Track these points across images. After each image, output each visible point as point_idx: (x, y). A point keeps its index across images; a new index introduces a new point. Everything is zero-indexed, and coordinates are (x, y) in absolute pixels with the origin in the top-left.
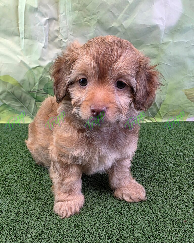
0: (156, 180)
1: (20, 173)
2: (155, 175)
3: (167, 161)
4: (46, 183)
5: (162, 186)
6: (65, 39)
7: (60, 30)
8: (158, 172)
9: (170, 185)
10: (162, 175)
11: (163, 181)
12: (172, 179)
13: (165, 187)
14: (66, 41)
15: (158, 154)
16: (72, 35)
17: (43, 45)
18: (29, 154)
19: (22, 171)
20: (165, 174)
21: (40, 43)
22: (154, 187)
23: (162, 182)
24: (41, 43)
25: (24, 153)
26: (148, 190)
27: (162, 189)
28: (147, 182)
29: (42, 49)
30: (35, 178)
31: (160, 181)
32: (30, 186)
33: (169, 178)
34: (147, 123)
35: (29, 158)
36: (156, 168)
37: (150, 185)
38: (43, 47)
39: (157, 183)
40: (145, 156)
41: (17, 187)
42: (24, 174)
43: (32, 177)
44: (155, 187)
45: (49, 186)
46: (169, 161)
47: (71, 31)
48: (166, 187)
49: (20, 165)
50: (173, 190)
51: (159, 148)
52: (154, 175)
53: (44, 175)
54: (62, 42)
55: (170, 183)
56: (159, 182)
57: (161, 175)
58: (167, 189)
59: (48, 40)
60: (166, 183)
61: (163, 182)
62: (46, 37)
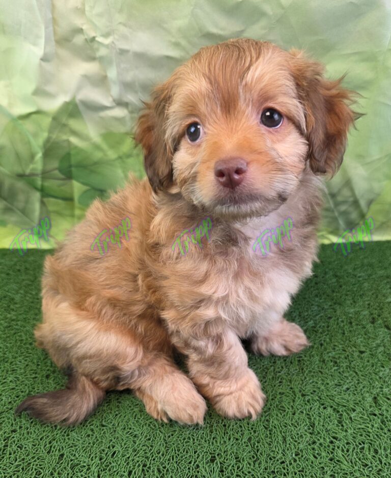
0: (346, 441)
1: (12, 424)
2: (344, 425)
3: (376, 379)
4: (77, 455)
5: (360, 459)
6: (106, 35)
7: (87, 8)
8: (352, 416)
9: (379, 459)
10: (363, 426)
11: (363, 445)
12: (386, 436)
13: (367, 465)
14: (107, 41)
15: (356, 354)
16: (125, 25)
17: (39, 51)
18: (34, 363)
19: (15, 420)
20: (371, 421)
21: (32, 47)
22: (341, 462)
23: (360, 446)
24: (35, 44)
25: (21, 358)
26: (327, 472)
27: (359, 470)
28: (325, 447)
29: (40, 65)
30: (50, 443)
31: (356, 445)
32: (36, 469)
33: (377, 435)
34: (333, 245)
35: (34, 376)
36: (348, 401)
37: (331, 455)
38: (42, 59)
39: (348, 451)
40: (324, 361)
41: (4, 473)
42: (21, 427)
43: (41, 439)
44: (342, 465)
45: (84, 466)
46: (380, 378)
47: (121, 11)
48: (370, 464)
49: (9, 401)
50: (385, 474)
51: (359, 334)
52: (342, 426)
53: (71, 431)
54: (96, 46)
55: (379, 451)
56: (354, 448)
57: (360, 426)
58: (371, 469)
59: (53, 38)
60: (369, 450)
61: (363, 448)
62: (46, 28)
